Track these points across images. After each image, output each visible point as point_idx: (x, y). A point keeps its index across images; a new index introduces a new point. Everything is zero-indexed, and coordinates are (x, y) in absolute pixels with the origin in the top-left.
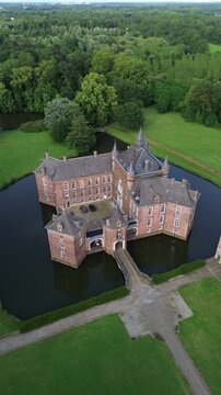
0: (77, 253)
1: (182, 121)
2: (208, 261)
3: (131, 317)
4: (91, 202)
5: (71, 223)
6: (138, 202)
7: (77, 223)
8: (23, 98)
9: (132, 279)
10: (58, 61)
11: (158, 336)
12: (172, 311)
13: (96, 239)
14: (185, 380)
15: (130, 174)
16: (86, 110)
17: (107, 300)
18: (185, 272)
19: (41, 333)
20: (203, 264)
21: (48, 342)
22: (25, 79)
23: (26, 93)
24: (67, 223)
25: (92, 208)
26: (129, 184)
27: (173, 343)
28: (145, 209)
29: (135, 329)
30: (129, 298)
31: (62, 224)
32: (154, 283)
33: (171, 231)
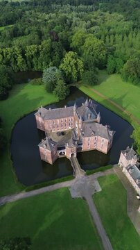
0: (52, 158)
1: (121, 80)
2: (115, 165)
3: (74, 189)
4: (63, 130)
5: (50, 144)
6: (83, 135)
7: (53, 145)
8: (32, 63)
9: (77, 172)
10: (52, 41)
11: (84, 198)
12: (93, 188)
13: (62, 151)
14: (92, 217)
15: (80, 120)
16: (65, 74)
17: (64, 181)
18: (102, 171)
20: (112, 167)
22: (33, 52)
23: (33, 60)
24: (48, 144)
25: (63, 133)
26: (80, 125)
27: (90, 201)
28: (87, 139)
29: (74, 195)
30: (74, 180)
31: (46, 145)
32: (88, 174)
33: (100, 149)
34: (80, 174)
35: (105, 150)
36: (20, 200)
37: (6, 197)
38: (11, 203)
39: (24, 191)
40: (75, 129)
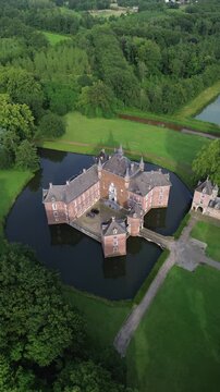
2: (190, 212)
3: (183, 263)
4: (90, 207)
6: (140, 194)
11: (202, 264)
12: (198, 248)
15: (127, 178)
18: (186, 225)
19: (148, 297)
21: (156, 299)
24: (118, 226)
27: (210, 262)
29: (190, 267)
30: (172, 254)
32: (177, 238)
33: (157, 205)
34: (168, 243)
35: (164, 203)
36: (143, 318)
37: (122, 331)
38: (137, 331)
39: (135, 306)
40: (107, 198)
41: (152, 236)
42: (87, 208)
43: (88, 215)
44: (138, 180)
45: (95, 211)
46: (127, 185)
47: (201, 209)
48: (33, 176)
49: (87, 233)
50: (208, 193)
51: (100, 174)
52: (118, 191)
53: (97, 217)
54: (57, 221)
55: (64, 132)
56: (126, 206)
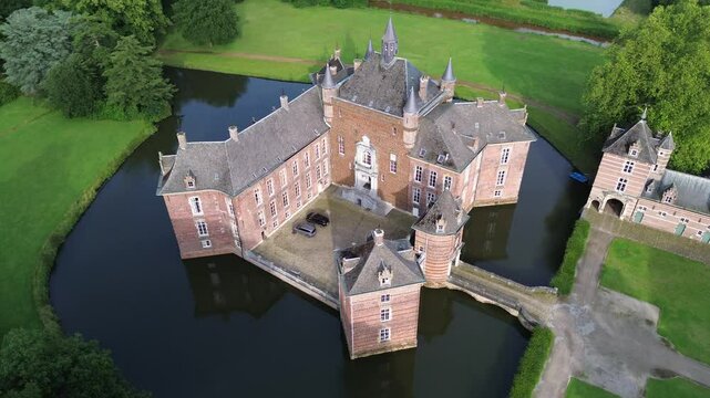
2: (584, 215)
3: (600, 371)
11: (661, 373)
24: (394, 259)
30: (559, 339)
33: (488, 198)
34: (541, 306)
35: (509, 192)
40: (350, 181)
41: (489, 288)
42: (296, 211)
43: (298, 228)
44: (442, 123)
45: (316, 219)
46: (409, 138)
47: (616, 205)
48: (150, 131)
49: (296, 283)
50: (646, 157)
51: (329, 111)
52: (383, 160)
53: (324, 234)
54: (207, 248)
55: (237, 34)
56: (403, 200)
